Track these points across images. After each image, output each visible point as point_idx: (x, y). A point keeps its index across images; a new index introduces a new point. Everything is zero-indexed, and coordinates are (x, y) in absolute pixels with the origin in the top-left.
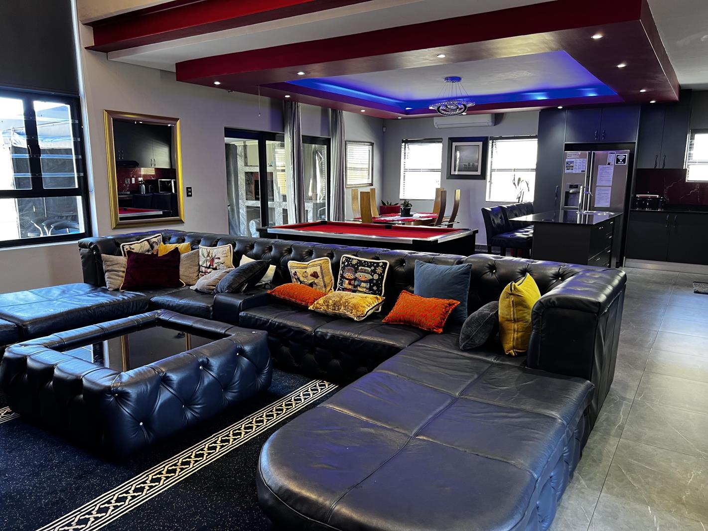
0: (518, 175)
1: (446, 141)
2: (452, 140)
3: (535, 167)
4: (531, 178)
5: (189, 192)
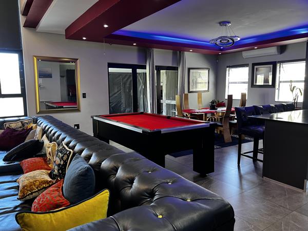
0: (294, 84)
1: (251, 65)
2: (254, 65)
3: (304, 79)
4: (302, 86)
5: (84, 96)
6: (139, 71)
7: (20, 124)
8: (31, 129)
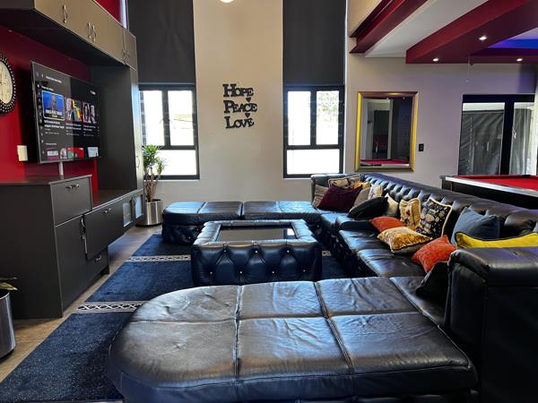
5: (421, 148)
6: (517, 105)
7: (346, 182)
8: (361, 188)
